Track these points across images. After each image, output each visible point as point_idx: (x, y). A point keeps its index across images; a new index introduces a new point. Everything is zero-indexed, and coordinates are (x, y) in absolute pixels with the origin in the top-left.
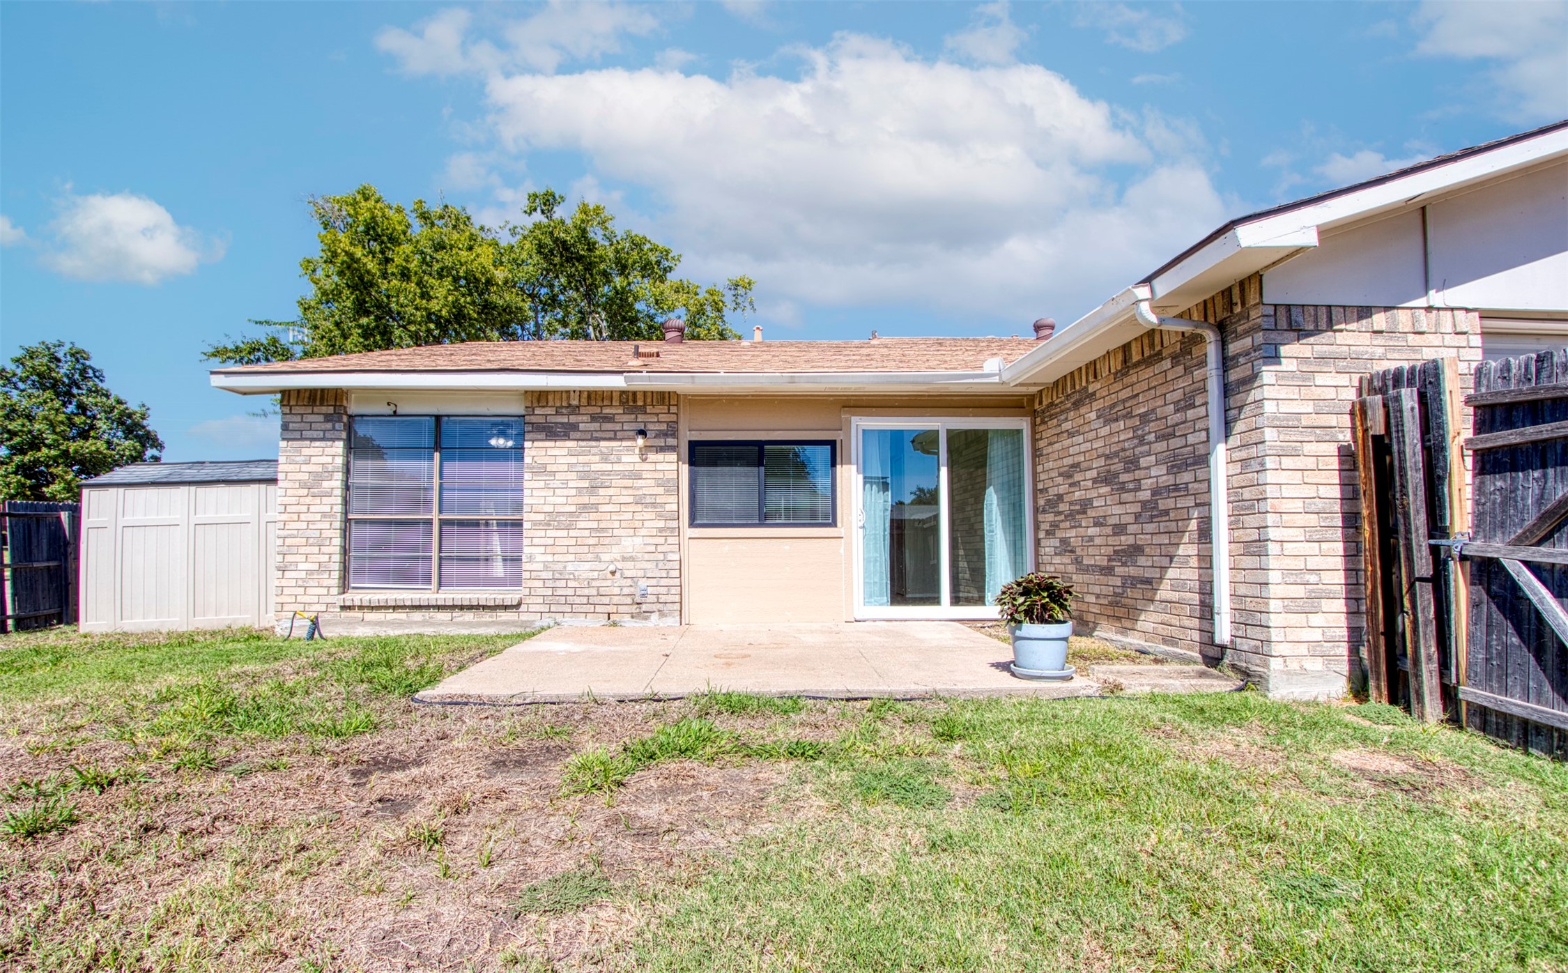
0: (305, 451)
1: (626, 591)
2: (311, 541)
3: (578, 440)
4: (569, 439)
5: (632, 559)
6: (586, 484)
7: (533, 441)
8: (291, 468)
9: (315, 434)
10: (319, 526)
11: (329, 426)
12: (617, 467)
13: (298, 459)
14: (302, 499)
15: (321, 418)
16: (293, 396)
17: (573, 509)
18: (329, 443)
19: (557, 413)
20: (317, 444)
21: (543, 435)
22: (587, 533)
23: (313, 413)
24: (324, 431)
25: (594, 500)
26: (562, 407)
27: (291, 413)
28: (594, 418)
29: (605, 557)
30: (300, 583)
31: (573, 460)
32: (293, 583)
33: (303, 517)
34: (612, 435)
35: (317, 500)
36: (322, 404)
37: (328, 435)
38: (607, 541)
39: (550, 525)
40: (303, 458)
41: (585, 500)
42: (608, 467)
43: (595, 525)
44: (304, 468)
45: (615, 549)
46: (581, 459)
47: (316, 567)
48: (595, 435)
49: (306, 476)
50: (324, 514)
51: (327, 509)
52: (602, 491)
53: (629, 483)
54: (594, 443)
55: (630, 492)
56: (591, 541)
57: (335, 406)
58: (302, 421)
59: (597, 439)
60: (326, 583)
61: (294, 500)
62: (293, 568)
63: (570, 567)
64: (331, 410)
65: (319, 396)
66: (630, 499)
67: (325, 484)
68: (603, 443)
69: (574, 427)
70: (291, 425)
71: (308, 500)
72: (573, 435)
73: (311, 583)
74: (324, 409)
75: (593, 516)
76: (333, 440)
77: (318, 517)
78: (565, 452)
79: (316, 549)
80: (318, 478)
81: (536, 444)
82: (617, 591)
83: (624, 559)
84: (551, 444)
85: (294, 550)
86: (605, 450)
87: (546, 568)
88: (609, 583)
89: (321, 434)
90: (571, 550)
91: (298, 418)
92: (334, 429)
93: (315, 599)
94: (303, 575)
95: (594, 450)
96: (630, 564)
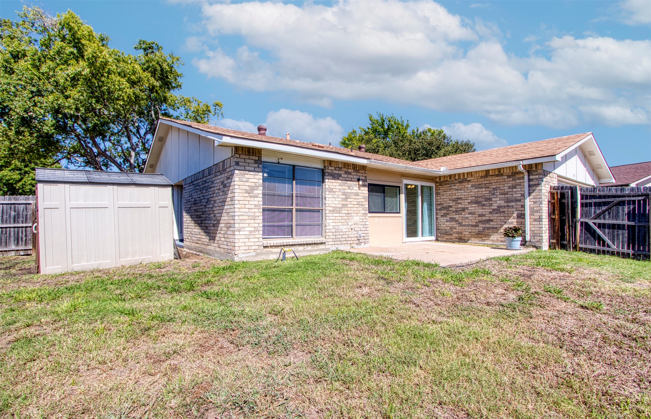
0: (246, 176)
1: (356, 235)
2: (250, 217)
3: (341, 180)
4: (339, 180)
5: (357, 224)
6: (344, 197)
7: (328, 179)
8: (241, 183)
9: (250, 169)
10: (254, 210)
11: (256, 165)
12: (353, 191)
13: (243, 179)
14: (246, 198)
15: (253, 162)
16: (240, 149)
17: (340, 206)
18: (257, 173)
19: (335, 170)
20: (252, 173)
21: (331, 178)
22: (344, 215)
23: (249, 159)
24: (255, 168)
25: (346, 203)
26: (337, 167)
27: (240, 158)
28: (346, 173)
29: (350, 224)
30: (247, 237)
31: (340, 187)
32: (244, 237)
33: (247, 206)
34: (350, 179)
35: (252, 199)
36: (253, 155)
37: (256, 169)
38: (350, 218)
39: (334, 212)
40: (246, 179)
41: (344, 203)
42: (350, 191)
43: (346, 212)
44: (247, 184)
45: (352, 221)
46: (343, 187)
47: (253, 229)
48: (346, 179)
49: (248, 188)
50: (255, 205)
51: (257, 203)
52: (349, 200)
53: (356, 197)
54: (346, 182)
55: (356, 200)
56: (346, 218)
57: (259, 157)
58: (245, 162)
59: (347, 181)
60: (257, 236)
61: (242, 198)
62: (243, 230)
63: (340, 227)
64: (257, 158)
65: (251, 152)
66: (356, 203)
67: (256, 192)
68: (349, 182)
69: (340, 175)
70: (240, 163)
71: (248, 199)
72: (340, 178)
73: (251, 237)
74: (254, 158)
75: (346, 209)
76: (258, 172)
77: (253, 207)
78: (338, 184)
79: (252, 222)
80: (253, 188)
81: (330, 181)
82: (353, 236)
83: (355, 224)
84: (333, 181)
85: (243, 222)
86: (349, 185)
87: (334, 228)
88: (350, 233)
89: (253, 169)
90: (340, 221)
91: (243, 160)
92: (259, 167)
93: (253, 244)
94: (248, 233)
95: (346, 185)
96: (356, 226)
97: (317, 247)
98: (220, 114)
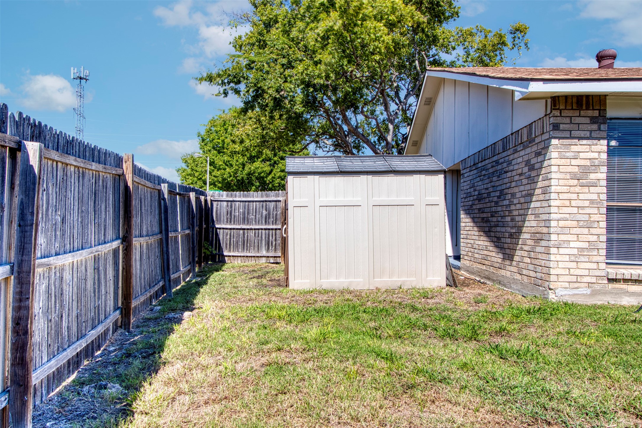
0: (574, 148)
2: (581, 223)
8: (563, 162)
9: (582, 134)
10: (588, 211)
11: (595, 127)
13: (568, 154)
14: (572, 189)
15: (588, 120)
16: (562, 100)
18: (595, 142)
20: (585, 142)
23: (580, 116)
24: (591, 131)
27: (561, 116)
30: (573, 258)
32: (567, 258)
33: (574, 203)
35: (586, 189)
36: (587, 109)
37: (594, 135)
40: (573, 154)
44: (574, 162)
47: (586, 245)
49: (576, 169)
50: (592, 201)
51: (595, 197)
57: (600, 110)
58: (571, 123)
60: (595, 259)
61: (565, 189)
62: (566, 245)
64: (596, 113)
65: (584, 102)
67: (592, 176)
70: (561, 126)
71: (578, 189)
73: (582, 259)
74: (590, 113)
76: (599, 139)
77: (587, 203)
79: (586, 231)
80: (585, 171)
85: (567, 231)
89: (588, 134)
91: (568, 120)
92: (599, 129)
93: (586, 272)
94: (575, 251)
98: (522, 45)
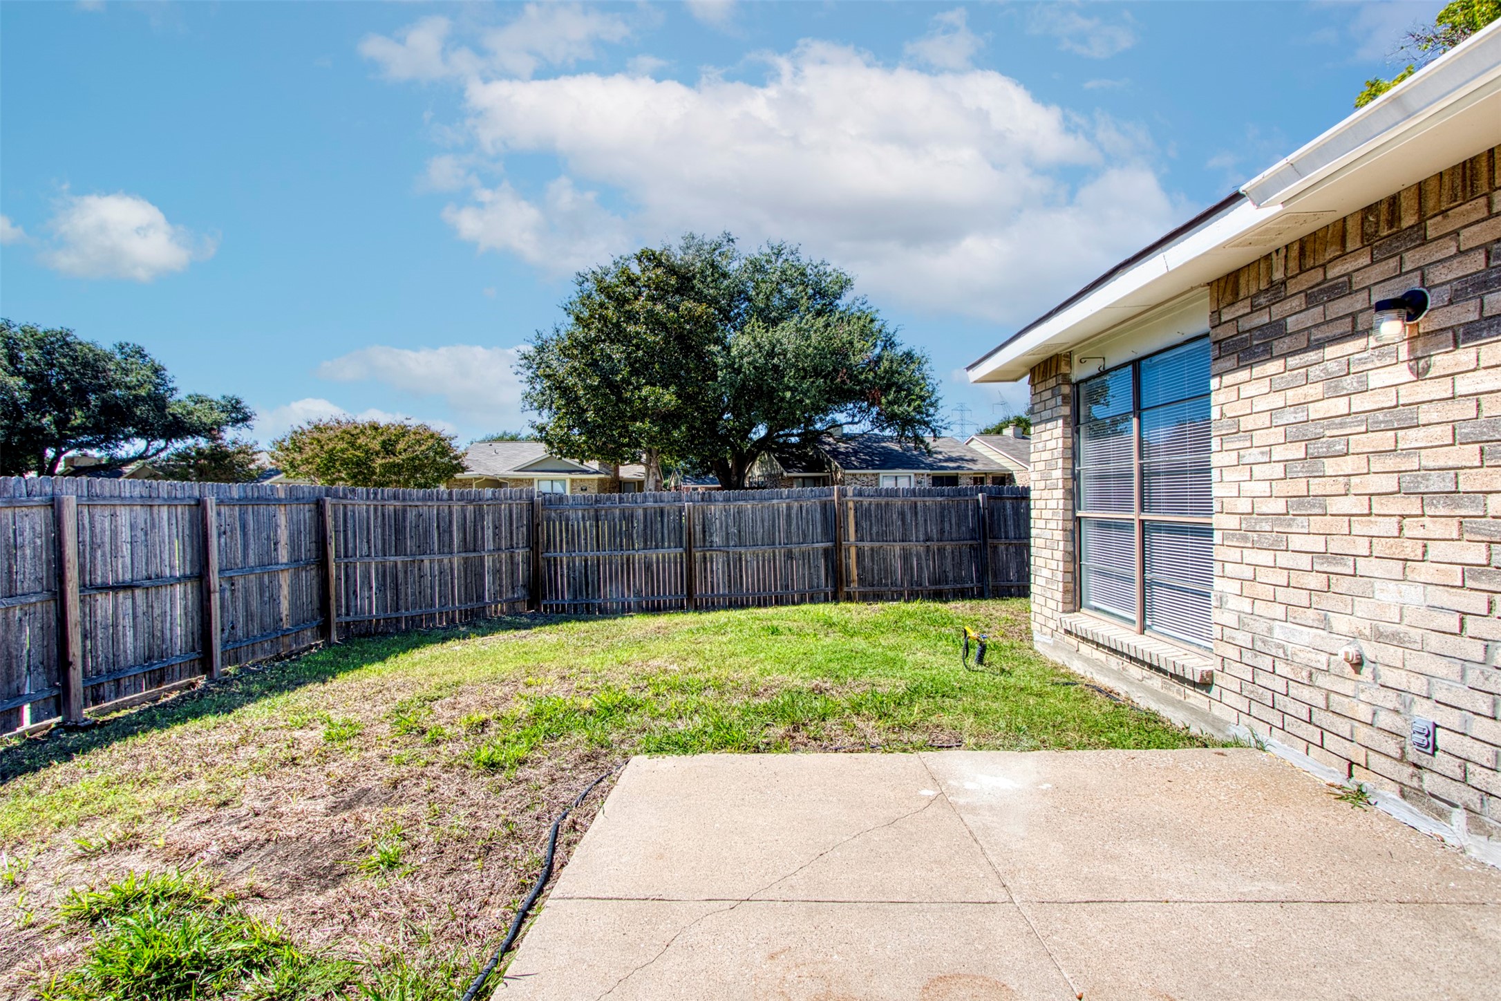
0: (1043, 437)
1: (1385, 720)
2: (1048, 542)
3: (1284, 356)
4: (1272, 358)
5: (1397, 640)
6: (1298, 451)
7: (1220, 375)
9: (1047, 415)
10: (1051, 525)
11: (1054, 402)
12: (1360, 403)
13: (1040, 446)
14: (1042, 493)
15: (1050, 394)
16: (1037, 373)
17: (1279, 506)
18: (1055, 424)
19: (1255, 309)
20: (1049, 425)
21: (1231, 362)
22: (1304, 562)
23: (1046, 390)
24: (1052, 410)
25: (1317, 487)
26: (1256, 296)
28: (1312, 299)
29: (1341, 623)
31: (1277, 400)
32: (1040, 590)
33: (1043, 514)
34: (1346, 326)
35: (1050, 494)
36: (1050, 377)
37: (1054, 414)
38: (1342, 585)
39: (1245, 539)
40: (1042, 444)
41: (1299, 487)
42: (1340, 406)
43: (1318, 544)
44: (1043, 456)
45: (1362, 607)
46: (1293, 396)
47: (1050, 574)
48: (1317, 335)
49: (1044, 466)
50: (1054, 512)
51: (1056, 505)
52: (1330, 466)
53: (1385, 440)
54: (1312, 356)
55: (1390, 463)
56: (1316, 581)
57: (1056, 375)
58: (1041, 401)
59: (1320, 345)
60: (1056, 596)
61: (1038, 495)
62: (1040, 573)
63: (1279, 633)
64: (1054, 382)
65: (1048, 368)
66: (1390, 484)
67: (1054, 475)
68: (1331, 351)
69: (1277, 329)
70: (1035, 407)
71: (1046, 494)
72: (1280, 346)
73: (1049, 593)
74: (1051, 383)
75: (1317, 523)
76: (1057, 419)
77: (1051, 514)
78: (1264, 386)
79: (1050, 554)
80: (1049, 467)
81: (1228, 379)
82: (1364, 713)
83: (1379, 637)
84: (1243, 375)
85: (1040, 552)
86: (1333, 367)
87: (1241, 625)
88: (1348, 688)
89: (1050, 414)
90: (1282, 594)
91: (1039, 398)
92: (1057, 405)
93: (1050, 613)
94: (1044, 583)
95: (1315, 372)
96: (1391, 653)
97: (1178, 692)
